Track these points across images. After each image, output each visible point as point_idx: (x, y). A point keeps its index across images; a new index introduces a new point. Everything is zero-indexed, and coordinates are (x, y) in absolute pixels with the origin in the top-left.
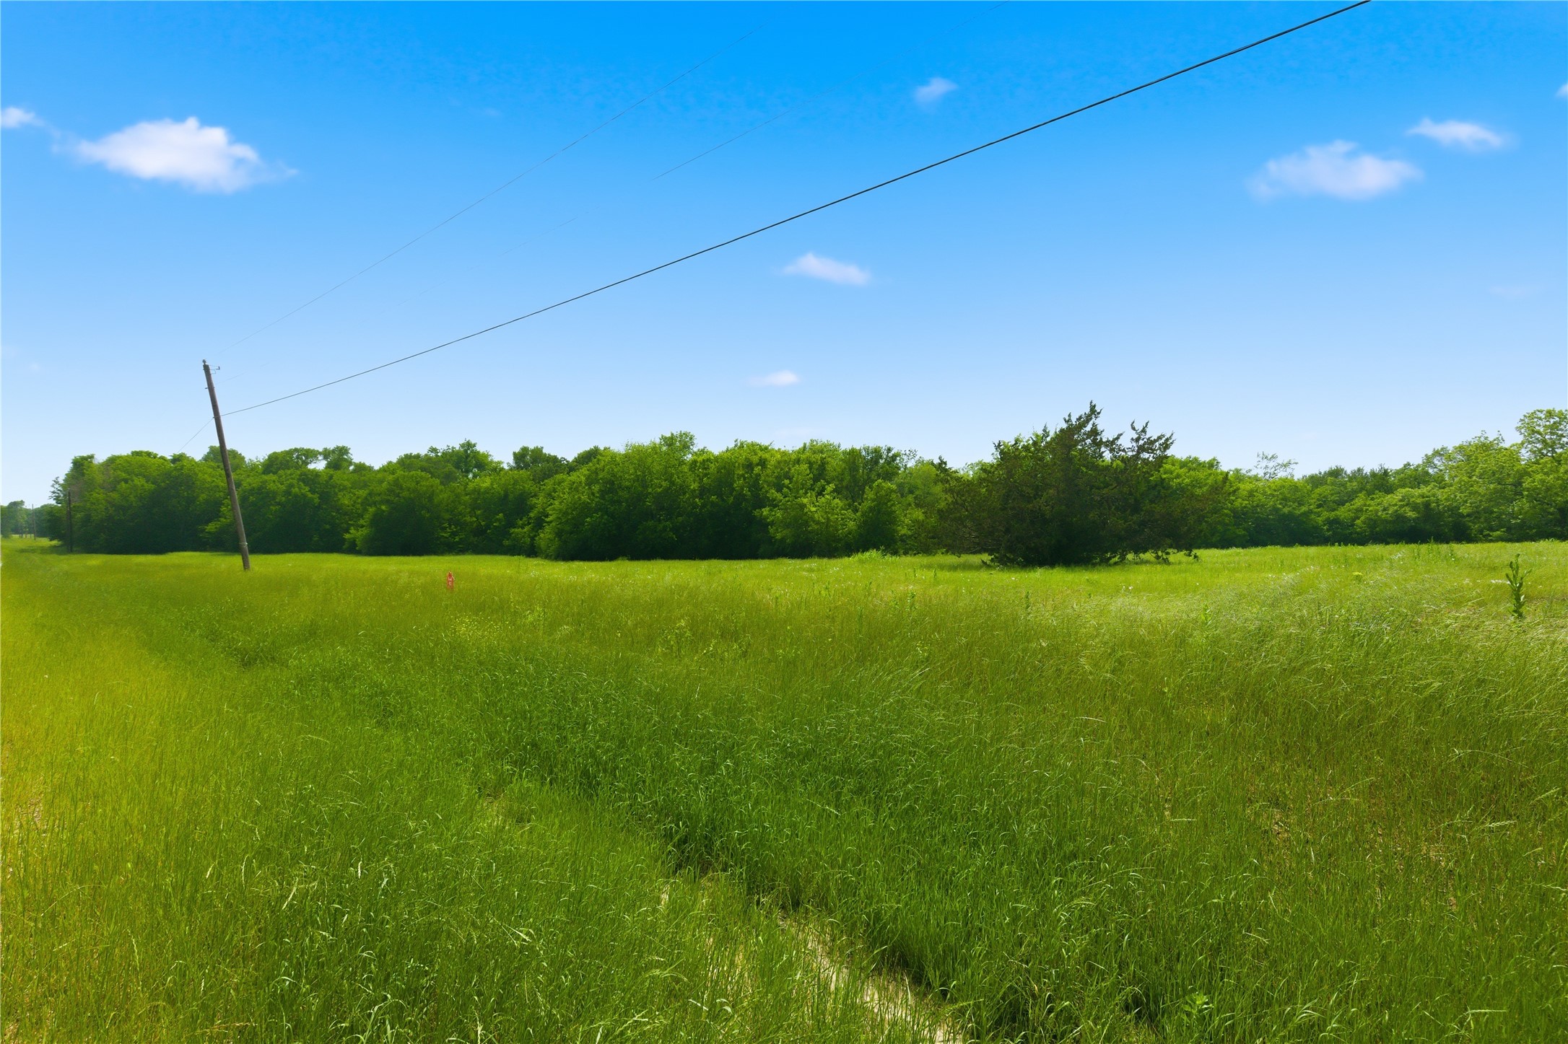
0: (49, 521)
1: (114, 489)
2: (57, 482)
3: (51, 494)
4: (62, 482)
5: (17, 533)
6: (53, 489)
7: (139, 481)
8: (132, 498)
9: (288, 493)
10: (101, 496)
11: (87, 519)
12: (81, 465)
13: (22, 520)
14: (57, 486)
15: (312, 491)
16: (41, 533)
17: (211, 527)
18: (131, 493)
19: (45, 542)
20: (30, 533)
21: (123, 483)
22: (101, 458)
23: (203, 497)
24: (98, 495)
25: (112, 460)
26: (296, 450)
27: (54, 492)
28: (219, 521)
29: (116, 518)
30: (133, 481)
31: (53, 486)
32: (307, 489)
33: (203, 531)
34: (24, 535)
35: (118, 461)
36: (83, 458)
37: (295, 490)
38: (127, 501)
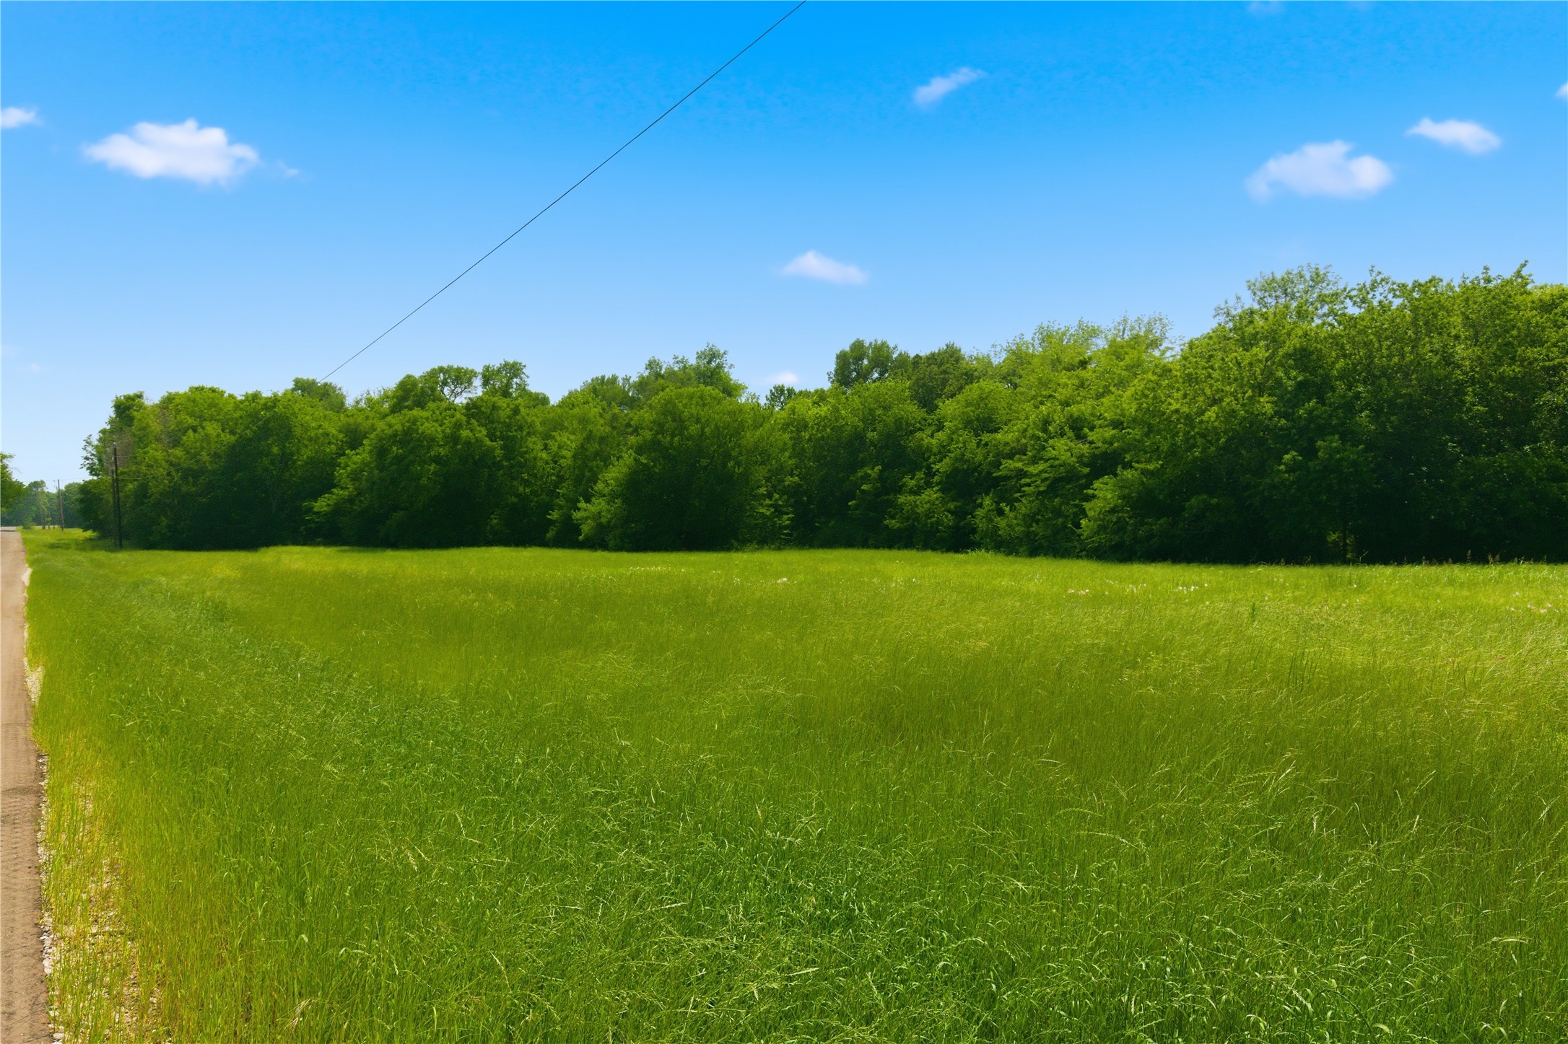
0: (82, 501)
1: (176, 443)
2: (89, 443)
3: (82, 461)
4: (95, 443)
5: (39, 524)
6: (85, 454)
7: (212, 429)
8: (205, 457)
9: (454, 439)
10: (159, 455)
11: (143, 492)
12: (126, 409)
13: (43, 505)
14: (90, 449)
15: (492, 437)
16: (68, 523)
17: (322, 504)
18: (202, 448)
19: (78, 534)
20: (53, 523)
21: (190, 432)
22: (153, 398)
23: (306, 453)
24: (156, 452)
25: (169, 400)
26: (441, 370)
27: (87, 458)
28: (331, 493)
29: (184, 489)
30: (203, 428)
31: (85, 449)
32: (484, 432)
33: (310, 510)
34: (47, 527)
35: (177, 401)
36: (128, 398)
37: (465, 433)
38: (197, 461)
